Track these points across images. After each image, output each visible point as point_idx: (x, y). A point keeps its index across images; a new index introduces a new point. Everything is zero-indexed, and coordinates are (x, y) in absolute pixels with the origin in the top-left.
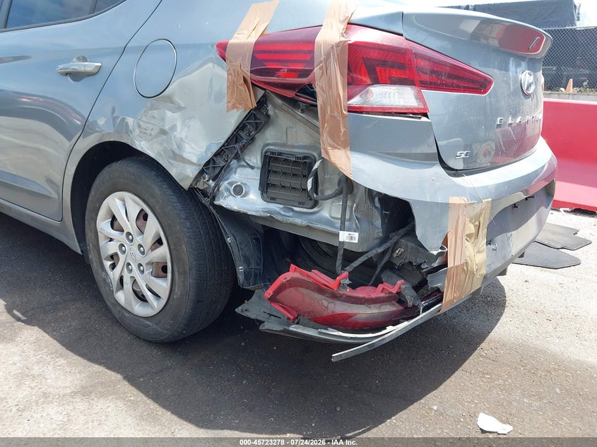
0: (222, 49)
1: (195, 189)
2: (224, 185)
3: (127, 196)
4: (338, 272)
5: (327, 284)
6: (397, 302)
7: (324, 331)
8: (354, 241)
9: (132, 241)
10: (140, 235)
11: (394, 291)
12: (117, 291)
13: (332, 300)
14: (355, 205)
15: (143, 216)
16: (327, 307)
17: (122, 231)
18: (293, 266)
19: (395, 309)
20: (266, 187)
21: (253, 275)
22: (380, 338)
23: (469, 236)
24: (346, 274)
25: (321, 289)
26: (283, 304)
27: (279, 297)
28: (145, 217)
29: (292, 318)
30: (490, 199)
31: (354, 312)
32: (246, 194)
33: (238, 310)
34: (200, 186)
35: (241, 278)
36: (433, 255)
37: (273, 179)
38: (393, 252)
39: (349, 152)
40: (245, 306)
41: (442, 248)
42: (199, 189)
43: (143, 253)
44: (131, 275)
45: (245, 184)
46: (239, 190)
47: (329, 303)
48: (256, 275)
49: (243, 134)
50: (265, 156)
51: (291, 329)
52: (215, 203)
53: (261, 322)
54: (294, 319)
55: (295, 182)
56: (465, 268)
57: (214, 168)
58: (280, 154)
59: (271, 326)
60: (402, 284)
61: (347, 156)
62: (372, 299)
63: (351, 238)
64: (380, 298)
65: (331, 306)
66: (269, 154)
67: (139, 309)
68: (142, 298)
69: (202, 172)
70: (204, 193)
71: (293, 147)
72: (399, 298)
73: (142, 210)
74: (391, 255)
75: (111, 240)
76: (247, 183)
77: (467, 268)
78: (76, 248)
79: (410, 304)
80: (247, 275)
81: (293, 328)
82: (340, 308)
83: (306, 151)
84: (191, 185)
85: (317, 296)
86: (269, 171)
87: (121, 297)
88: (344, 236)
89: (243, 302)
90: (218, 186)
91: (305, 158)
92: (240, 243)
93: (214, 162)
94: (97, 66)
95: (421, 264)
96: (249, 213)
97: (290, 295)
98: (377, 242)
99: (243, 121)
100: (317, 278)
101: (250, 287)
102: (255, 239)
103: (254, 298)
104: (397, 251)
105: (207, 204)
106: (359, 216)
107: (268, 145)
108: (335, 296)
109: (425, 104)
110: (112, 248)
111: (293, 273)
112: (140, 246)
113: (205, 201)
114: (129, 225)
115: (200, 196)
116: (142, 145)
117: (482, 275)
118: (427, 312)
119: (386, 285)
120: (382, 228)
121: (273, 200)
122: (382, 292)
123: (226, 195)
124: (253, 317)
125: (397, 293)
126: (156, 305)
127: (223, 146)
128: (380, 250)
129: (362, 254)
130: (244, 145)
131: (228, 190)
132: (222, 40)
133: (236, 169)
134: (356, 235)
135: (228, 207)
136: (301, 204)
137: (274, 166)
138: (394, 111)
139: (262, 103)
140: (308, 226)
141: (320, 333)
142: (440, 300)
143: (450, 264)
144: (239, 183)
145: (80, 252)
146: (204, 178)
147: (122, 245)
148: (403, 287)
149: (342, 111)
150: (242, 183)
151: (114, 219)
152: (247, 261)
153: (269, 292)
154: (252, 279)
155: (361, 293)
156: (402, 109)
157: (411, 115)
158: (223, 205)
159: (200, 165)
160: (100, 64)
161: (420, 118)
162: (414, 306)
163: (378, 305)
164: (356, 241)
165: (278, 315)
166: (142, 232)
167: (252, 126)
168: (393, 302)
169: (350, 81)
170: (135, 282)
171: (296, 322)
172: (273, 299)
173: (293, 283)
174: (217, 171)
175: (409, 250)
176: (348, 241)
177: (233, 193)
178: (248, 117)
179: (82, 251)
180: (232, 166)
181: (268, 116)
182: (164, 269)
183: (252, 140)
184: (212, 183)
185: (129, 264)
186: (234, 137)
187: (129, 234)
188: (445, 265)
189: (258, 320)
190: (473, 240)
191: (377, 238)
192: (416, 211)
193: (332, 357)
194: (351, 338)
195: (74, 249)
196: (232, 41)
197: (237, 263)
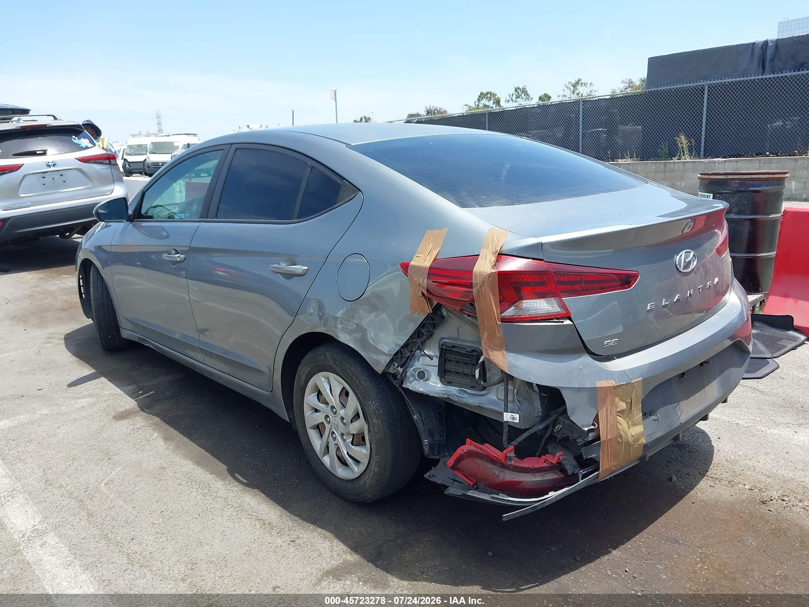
0: (405, 267)
1: (388, 373)
2: (410, 371)
3: (332, 376)
4: (505, 446)
5: (496, 456)
6: (560, 471)
7: (495, 496)
8: (516, 421)
9: (335, 413)
10: (343, 408)
11: (554, 461)
12: (324, 455)
13: (502, 470)
14: (516, 391)
15: (344, 393)
16: (498, 476)
17: (327, 404)
18: (468, 440)
19: (557, 476)
20: (443, 373)
21: (437, 445)
22: (542, 502)
23: (621, 412)
24: (511, 447)
25: (492, 460)
26: (463, 471)
27: (459, 466)
28: (347, 394)
29: (471, 484)
30: (641, 379)
31: (521, 480)
32: (428, 380)
33: (426, 476)
34: (391, 370)
35: (426, 450)
36: (584, 431)
37: (449, 366)
38: (554, 427)
39: (505, 352)
40: (433, 471)
41: (593, 425)
42: (391, 374)
43: (345, 424)
44: (336, 442)
45: (427, 370)
46: (422, 375)
47: (500, 472)
48: (439, 446)
49: (423, 331)
50: (441, 348)
51: (468, 494)
52: (403, 386)
53: (446, 487)
54: (473, 485)
55: (467, 370)
56: (620, 440)
57: (402, 357)
58: (454, 347)
59: (454, 491)
60: (562, 455)
61: (504, 355)
62: (536, 468)
63: (513, 418)
64: (543, 467)
65: (501, 474)
66: (444, 347)
67: (341, 472)
68: (344, 463)
69: (392, 360)
70: (394, 376)
71: (463, 341)
72: (560, 467)
73: (344, 388)
74: (553, 430)
75: (317, 411)
76: (428, 369)
77: (622, 441)
78: (285, 416)
79: (570, 472)
80: (432, 447)
81: (470, 493)
82: (509, 476)
83: (474, 345)
84: (384, 370)
85: (489, 465)
86: (446, 360)
87: (326, 460)
88: (507, 417)
89: (430, 469)
90: (405, 372)
91: (473, 351)
92: (425, 419)
93: (402, 354)
94: (304, 270)
95: (576, 438)
96: (431, 395)
97: (469, 464)
98: (537, 420)
99: (423, 321)
100: (488, 450)
101: (436, 457)
102: (438, 413)
103: (440, 464)
104: (557, 427)
105: (397, 386)
106: (520, 399)
107: (444, 338)
108: (504, 467)
109: (567, 309)
110: (319, 418)
111: (469, 446)
112: (342, 419)
113: (395, 382)
114: (334, 400)
115: (392, 379)
116: (344, 338)
117: (640, 444)
118: (585, 480)
119: (548, 457)
120: (542, 408)
121: (450, 383)
122: (545, 462)
123: (411, 379)
124: (439, 482)
125: (558, 463)
126: (357, 470)
127: (408, 340)
128: (541, 427)
129: (526, 430)
130: (424, 340)
131: (413, 375)
132: (405, 261)
133: (419, 358)
134: (517, 416)
135: (414, 390)
136: (473, 388)
137: (449, 356)
138: (540, 318)
139: (437, 309)
140: (479, 406)
141: (493, 498)
142: (597, 469)
143: (603, 438)
144: (422, 370)
145: (288, 420)
146: (394, 366)
147: (327, 416)
148: (561, 458)
149: (496, 322)
150: (424, 369)
151: (319, 394)
152: (431, 434)
153: (451, 462)
154: (437, 449)
155: (527, 463)
156: (546, 316)
157: (555, 320)
158: (410, 388)
159: (390, 355)
160: (307, 268)
161: (563, 322)
162: (573, 474)
163: (542, 474)
164: (517, 421)
165: (461, 481)
166: (344, 406)
167: (431, 326)
168: (556, 471)
169: (502, 299)
170: (338, 449)
171: (475, 487)
172: (454, 467)
173: (470, 454)
174: (404, 361)
175: (566, 426)
176: (510, 420)
177: (417, 378)
178: (427, 319)
179: (290, 419)
180: (416, 355)
181: (443, 317)
182: (363, 439)
183: (431, 335)
184: (400, 370)
185: (333, 433)
186: (417, 334)
187: (333, 407)
188: (598, 438)
189: (443, 485)
190: (626, 415)
191: (537, 417)
192: (566, 395)
193: (502, 517)
194: (518, 502)
195: (283, 417)
196: (412, 263)
197: (423, 437)
